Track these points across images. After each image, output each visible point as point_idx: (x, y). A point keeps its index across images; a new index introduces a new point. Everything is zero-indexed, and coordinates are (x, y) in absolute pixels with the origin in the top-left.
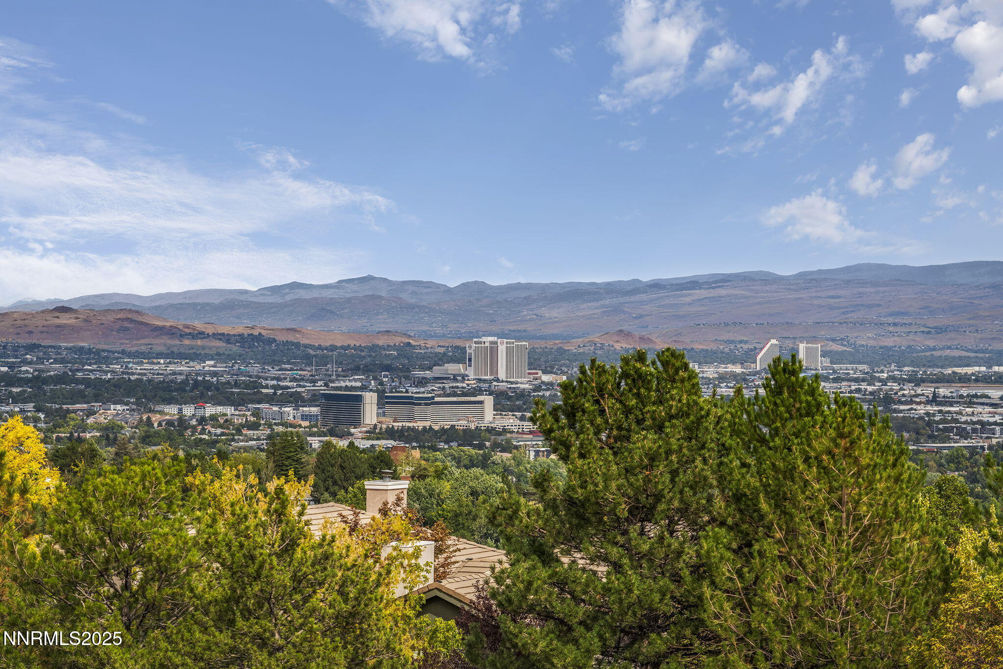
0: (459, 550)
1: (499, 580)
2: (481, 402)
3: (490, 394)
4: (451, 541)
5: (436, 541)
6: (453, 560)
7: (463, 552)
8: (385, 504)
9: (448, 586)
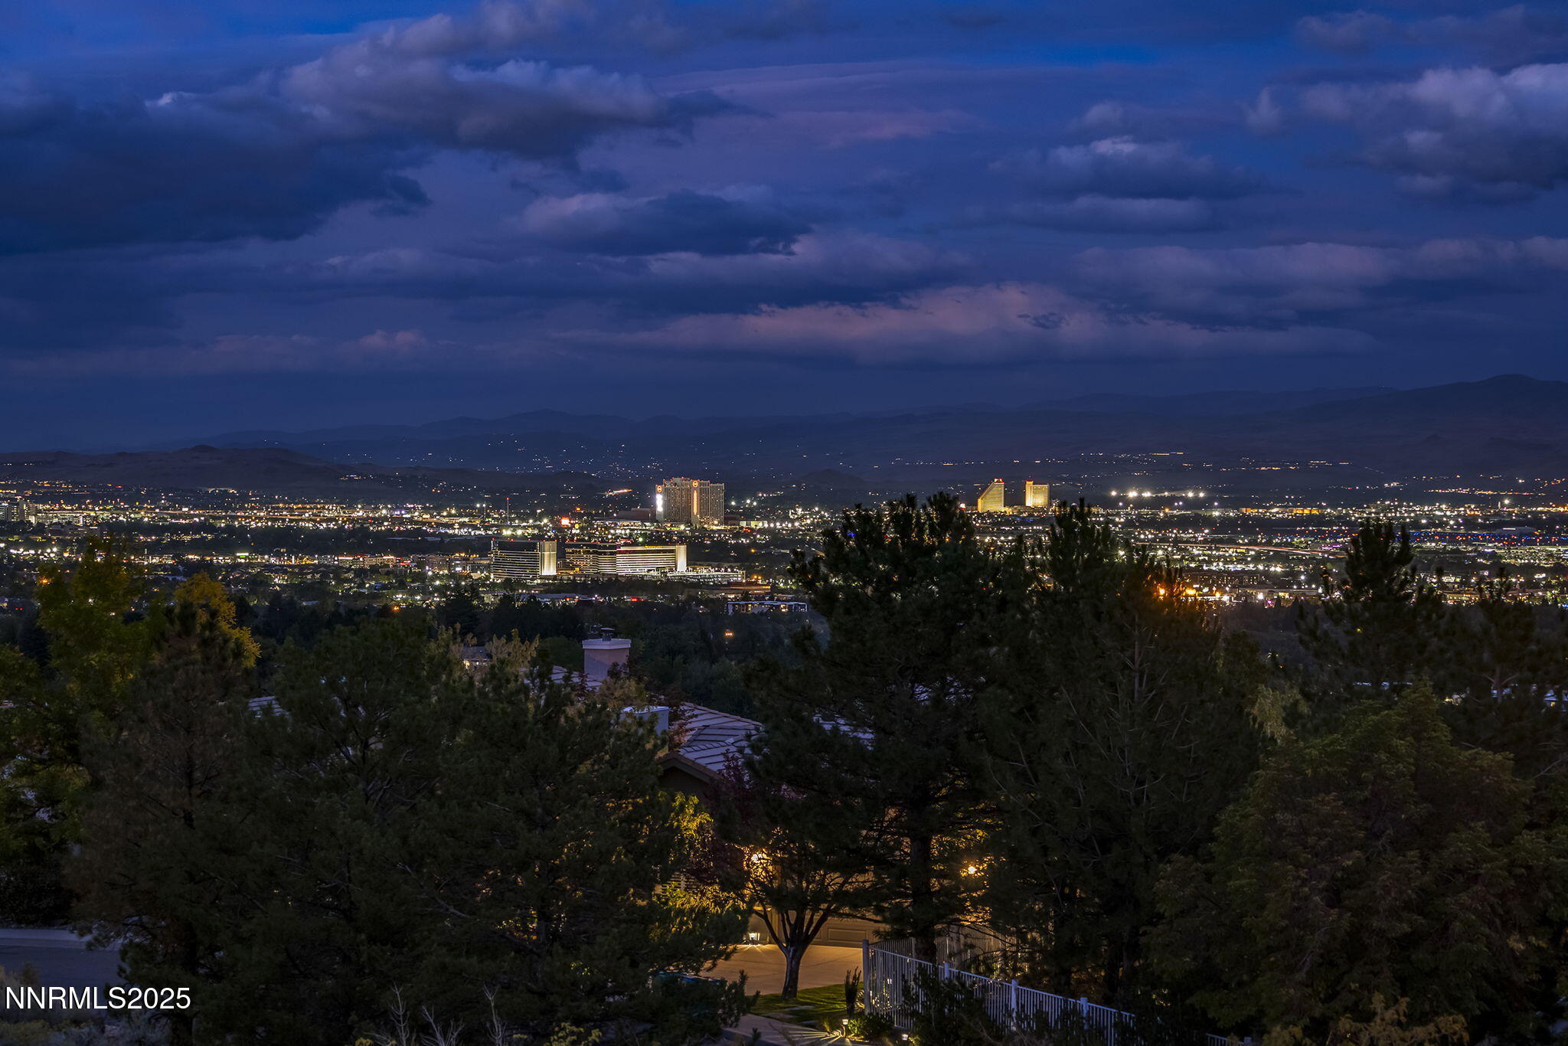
0: (696, 716)
1: (756, 749)
2: (672, 551)
3: (682, 544)
4: (686, 707)
5: (670, 706)
6: (688, 726)
7: (699, 718)
8: (615, 665)
9: (687, 756)
